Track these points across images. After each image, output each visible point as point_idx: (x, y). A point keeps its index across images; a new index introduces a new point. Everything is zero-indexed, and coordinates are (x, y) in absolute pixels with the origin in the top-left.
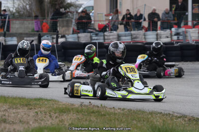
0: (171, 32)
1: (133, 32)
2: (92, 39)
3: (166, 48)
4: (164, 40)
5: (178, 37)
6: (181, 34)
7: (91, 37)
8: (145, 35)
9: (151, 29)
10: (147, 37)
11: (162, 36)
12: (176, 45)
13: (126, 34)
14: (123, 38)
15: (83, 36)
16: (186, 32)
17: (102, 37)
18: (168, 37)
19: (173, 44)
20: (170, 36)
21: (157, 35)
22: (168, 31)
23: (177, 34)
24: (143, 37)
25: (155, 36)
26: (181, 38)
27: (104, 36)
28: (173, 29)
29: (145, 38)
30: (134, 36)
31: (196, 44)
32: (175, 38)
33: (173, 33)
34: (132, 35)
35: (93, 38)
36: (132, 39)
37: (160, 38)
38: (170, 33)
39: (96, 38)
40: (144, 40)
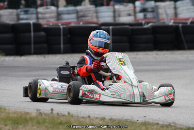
0: (135, 7)
1: (78, 8)
2: (19, 19)
3: (133, 30)
4: (125, 19)
5: (145, 15)
6: (150, 10)
7: (18, 15)
8: (97, 12)
9: (105, 3)
10: (100, 15)
11: (122, 14)
12: (146, 26)
13: (68, 11)
14: (65, 16)
15: (6, 14)
16: (157, 7)
17: (34, 16)
18: (129, 15)
19: (141, 24)
20: (133, 14)
21: (114, 11)
22: (131, 5)
23: (144, 10)
24: (95, 15)
25: (111, 14)
26: (149, 15)
27: (37, 13)
28: (138, 3)
29: (97, 17)
30: (81, 14)
31: (174, 25)
32: (140, 16)
33: (138, 9)
34: (77, 12)
35: (22, 16)
36: (78, 18)
37: (119, 16)
38: (133, 8)
39: (25, 16)
40: (95, 20)
